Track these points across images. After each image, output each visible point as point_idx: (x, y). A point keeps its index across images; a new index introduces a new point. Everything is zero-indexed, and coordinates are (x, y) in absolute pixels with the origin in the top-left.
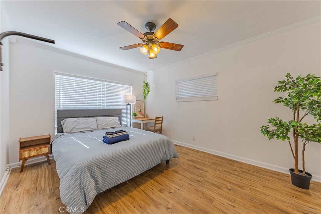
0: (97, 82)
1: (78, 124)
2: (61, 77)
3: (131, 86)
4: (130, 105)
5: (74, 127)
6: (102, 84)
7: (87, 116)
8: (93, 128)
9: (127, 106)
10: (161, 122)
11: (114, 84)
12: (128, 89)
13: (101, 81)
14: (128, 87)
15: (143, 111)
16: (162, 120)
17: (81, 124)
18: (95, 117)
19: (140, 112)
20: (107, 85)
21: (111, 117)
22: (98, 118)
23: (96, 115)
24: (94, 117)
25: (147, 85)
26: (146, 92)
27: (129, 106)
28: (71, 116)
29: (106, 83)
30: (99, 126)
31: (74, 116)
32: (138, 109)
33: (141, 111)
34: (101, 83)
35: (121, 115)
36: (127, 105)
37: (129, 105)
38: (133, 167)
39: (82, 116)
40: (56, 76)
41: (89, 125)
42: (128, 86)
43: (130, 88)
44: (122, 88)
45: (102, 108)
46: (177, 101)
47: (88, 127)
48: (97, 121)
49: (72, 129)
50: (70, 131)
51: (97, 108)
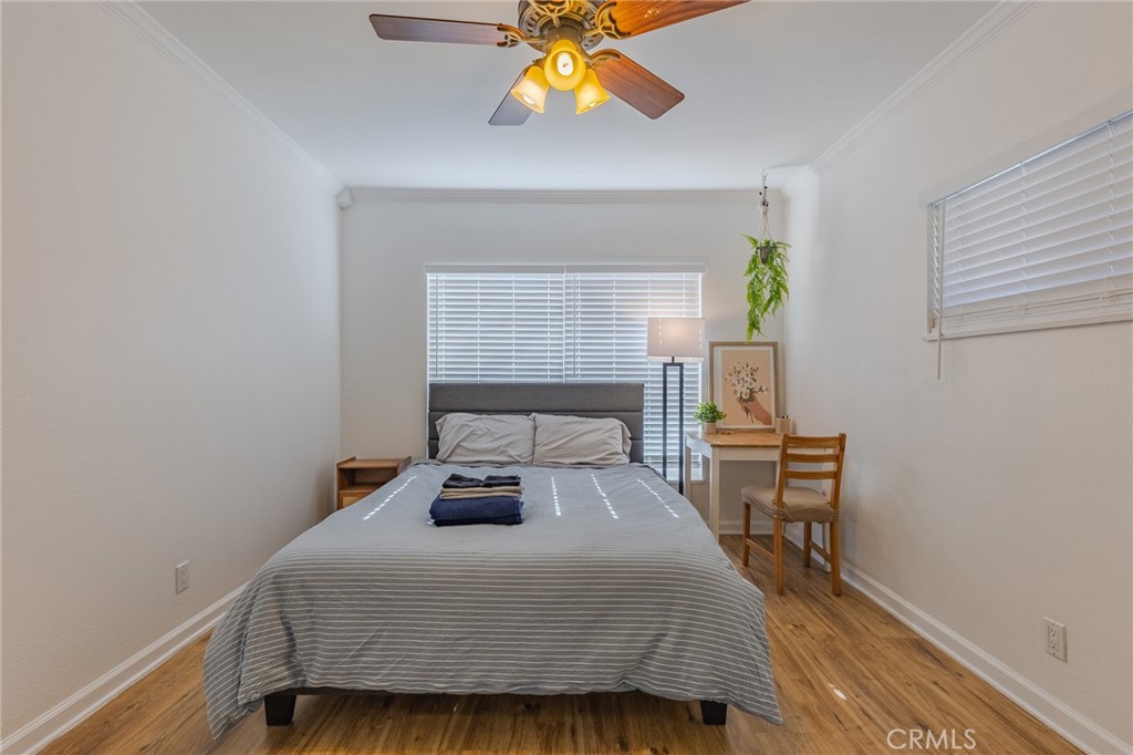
0: (549, 277)
1: (472, 433)
2: (444, 278)
3: (700, 275)
4: (681, 365)
5: (458, 445)
6: (567, 282)
7: (507, 408)
8: (512, 453)
9: (665, 370)
10: (830, 467)
11: (614, 276)
12: (681, 288)
13: (559, 270)
14: (681, 282)
15: (767, 401)
16: (838, 459)
17: (481, 436)
18: (534, 414)
19: (749, 405)
20: (586, 285)
21: (590, 420)
22: (540, 417)
23: (539, 407)
24: (527, 412)
25: (768, 253)
26: (766, 294)
27: (673, 373)
28: (461, 407)
29: (579, 277)
30: (540, 450)
31: (472, 408)
32: (738, 388)
33: (752, 398)
34: (564, 277)
35: (641, 411)
36: (665, 365)
37: (673, 364)
38: (435, 645)
39: (491, 408)
40: (430, 277)
41: (504, 442)
42: (683, 276)
43: (696, 282)
44: (652, 288)
45: (564, 380)
46: (935, 333)
47: (497, 449)
48: (535, 428)
49: (452, 452)
50: (449, 456)
51: (549, 380)
